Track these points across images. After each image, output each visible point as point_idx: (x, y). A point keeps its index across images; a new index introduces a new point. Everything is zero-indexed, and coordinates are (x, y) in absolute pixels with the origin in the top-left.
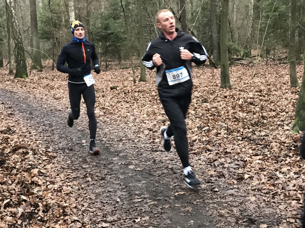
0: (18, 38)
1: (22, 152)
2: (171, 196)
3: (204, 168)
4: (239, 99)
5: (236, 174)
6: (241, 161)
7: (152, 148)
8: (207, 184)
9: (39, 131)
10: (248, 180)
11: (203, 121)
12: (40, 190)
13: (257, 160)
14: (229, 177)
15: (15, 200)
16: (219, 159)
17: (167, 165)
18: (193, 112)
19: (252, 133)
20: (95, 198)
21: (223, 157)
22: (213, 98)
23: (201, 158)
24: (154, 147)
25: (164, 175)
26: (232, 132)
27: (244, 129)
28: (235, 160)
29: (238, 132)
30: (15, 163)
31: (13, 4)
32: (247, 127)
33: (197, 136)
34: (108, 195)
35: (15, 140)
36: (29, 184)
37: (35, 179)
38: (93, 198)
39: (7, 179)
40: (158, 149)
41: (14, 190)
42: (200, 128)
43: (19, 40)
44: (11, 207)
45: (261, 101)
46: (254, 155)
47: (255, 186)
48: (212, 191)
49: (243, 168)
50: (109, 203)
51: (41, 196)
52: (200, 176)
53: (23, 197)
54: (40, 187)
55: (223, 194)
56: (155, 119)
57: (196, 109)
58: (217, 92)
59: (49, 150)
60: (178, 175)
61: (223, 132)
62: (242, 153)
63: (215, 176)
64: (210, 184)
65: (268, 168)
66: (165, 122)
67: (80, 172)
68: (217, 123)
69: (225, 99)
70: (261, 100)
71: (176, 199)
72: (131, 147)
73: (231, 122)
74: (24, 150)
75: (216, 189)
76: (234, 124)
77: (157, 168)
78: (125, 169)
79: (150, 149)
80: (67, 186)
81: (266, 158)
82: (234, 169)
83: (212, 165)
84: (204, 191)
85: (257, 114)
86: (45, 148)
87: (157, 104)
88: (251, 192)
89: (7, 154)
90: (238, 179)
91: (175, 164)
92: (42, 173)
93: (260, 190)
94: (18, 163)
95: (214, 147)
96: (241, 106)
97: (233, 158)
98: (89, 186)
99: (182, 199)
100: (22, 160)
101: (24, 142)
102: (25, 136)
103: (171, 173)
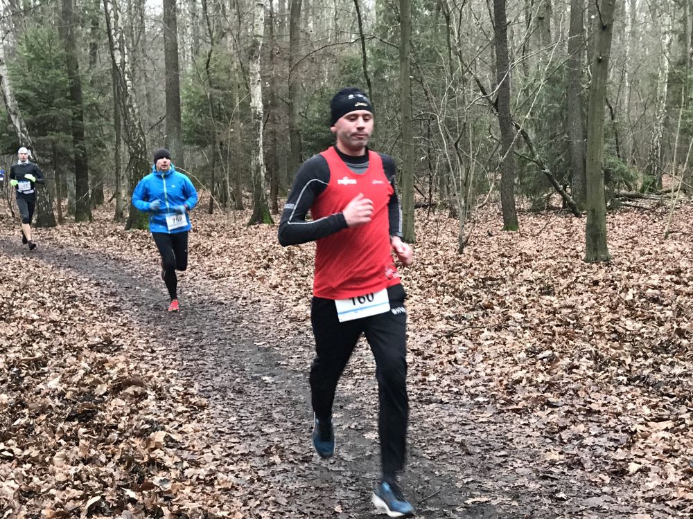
0: (138, 141)
1: (132, 393)
2: (457, 506)
3: (536, 445)
4: (626, 289)
5: (610, 462)
6: (623, 431)
7: (420, 394)
8: (541, 482)
9: (172, 348)
10: (636, 476)
11: (540, 336)
12: (167, 477)
13: (659, 432)
14: (594, 467)
15: (111, 497)
16: (573, 427)
17: (452, 434)
18: (519, 316)
19: (653, 367)
20: (288, 503)
21: (582, 422)
22: (565, 286)
23: (531, 421)
24: (423, 393)
25: (444, 457)
26: (606, 364)
27: (635, 357)
28: (608, 429)
29: (620, 364)
30: (117, 417)
31: (128, 67)
32: (642, 354)
33: (524, 371)
34: (315, 495)
35: (121, 366)
36: (144, 463)
37: (158, 453)
38: (283, 501)
39: (97, 452)
40: (434, 398)
41: (111, 475)
42: (532, 353)
43: (139, 145)
44: (103, 513)
45: (678, 295)
46: (652, 420)
47: (652, 490)
48: (551, 497)
49: (626, 449)
50: (317, 515)
51: (169, 492)
52: (526, 463)
53: (130, 493)
54: (168, 471)
55: (578, 506)
56: (429, 328)
57: (525, 308)
58: (576, 270)
59: (191, 390)
60: (475, 457)
61: (585, 363)
62: (625, 414)
63: (560, 464)
64: (547, 482)
65: (684, 450)
66: (452, 336)
67: (256, 443)
68: (571, 342)
69: (595, 288)
70: (678, 293)
71: (469, 513)
72: (372, 391)
73: (604, 341)
74: (139, 389)
75: (561, 495)
76: (611, 347)
77: (428, 441)
78: (357, 439)
79: (414, 397)
80: (226, 472)
81: (682, 426)
82: (607, 449)
83: (556, 438)
84: (534, 498)
85: (668, 325)
86: (184, 385)
87: (437, 295)
88: (642, 503)
89: (101, 396)
90: (614, 472)
91: (469, 432)
92: (173, 440)
93: (664, 500)
94: (123, 418)
95: (561, 399)
96: (630, 305)
97: (604, 425)
98: (273, 475)
99: (483, 513)
100: (133, 412)
101: (138, 372)
102: (142, 359)
103: (459, 453)
